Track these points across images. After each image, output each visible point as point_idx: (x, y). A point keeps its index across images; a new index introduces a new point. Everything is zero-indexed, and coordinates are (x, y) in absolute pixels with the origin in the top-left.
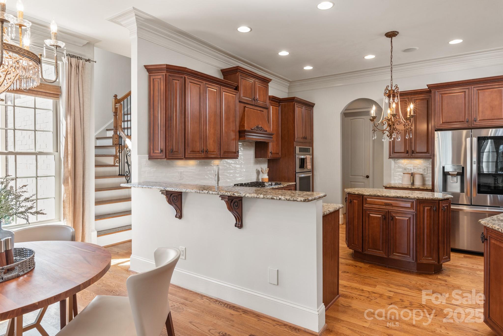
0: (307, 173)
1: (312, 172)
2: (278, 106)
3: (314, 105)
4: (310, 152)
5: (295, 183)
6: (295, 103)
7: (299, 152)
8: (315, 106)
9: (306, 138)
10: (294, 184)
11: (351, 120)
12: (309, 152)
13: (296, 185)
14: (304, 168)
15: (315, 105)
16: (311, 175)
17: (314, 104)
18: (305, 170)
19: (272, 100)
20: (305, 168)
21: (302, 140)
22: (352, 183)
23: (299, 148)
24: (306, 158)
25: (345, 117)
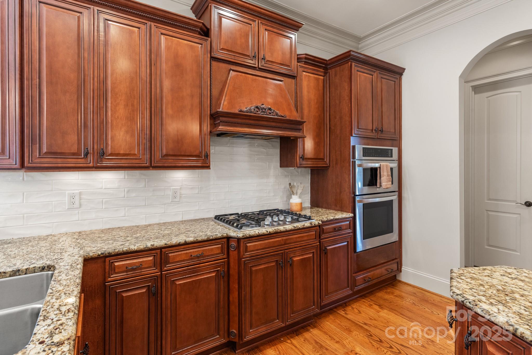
0: (386, 194)
1: (397, 193)
2: (323, 74)
3: (404, 72)
4: (392, 156)
5: (352, 215)
6: (353, 64)
7: (363, 156)
8: (405, 74)
9: (382, 131)
10: (351, 217)
11: (487, 98)
12: (390, 156)
13: (354, 218)
14: (376, 185)
15: (406, 70)
16: (394, 198)
17: (404, 69)
18: (378, 189)
19: (305, 62)
20: (378, 186)
21: (371, 134)
22: (490, 213)
23: (363, 148)
24: (380, 168)
25: (475, 93)
